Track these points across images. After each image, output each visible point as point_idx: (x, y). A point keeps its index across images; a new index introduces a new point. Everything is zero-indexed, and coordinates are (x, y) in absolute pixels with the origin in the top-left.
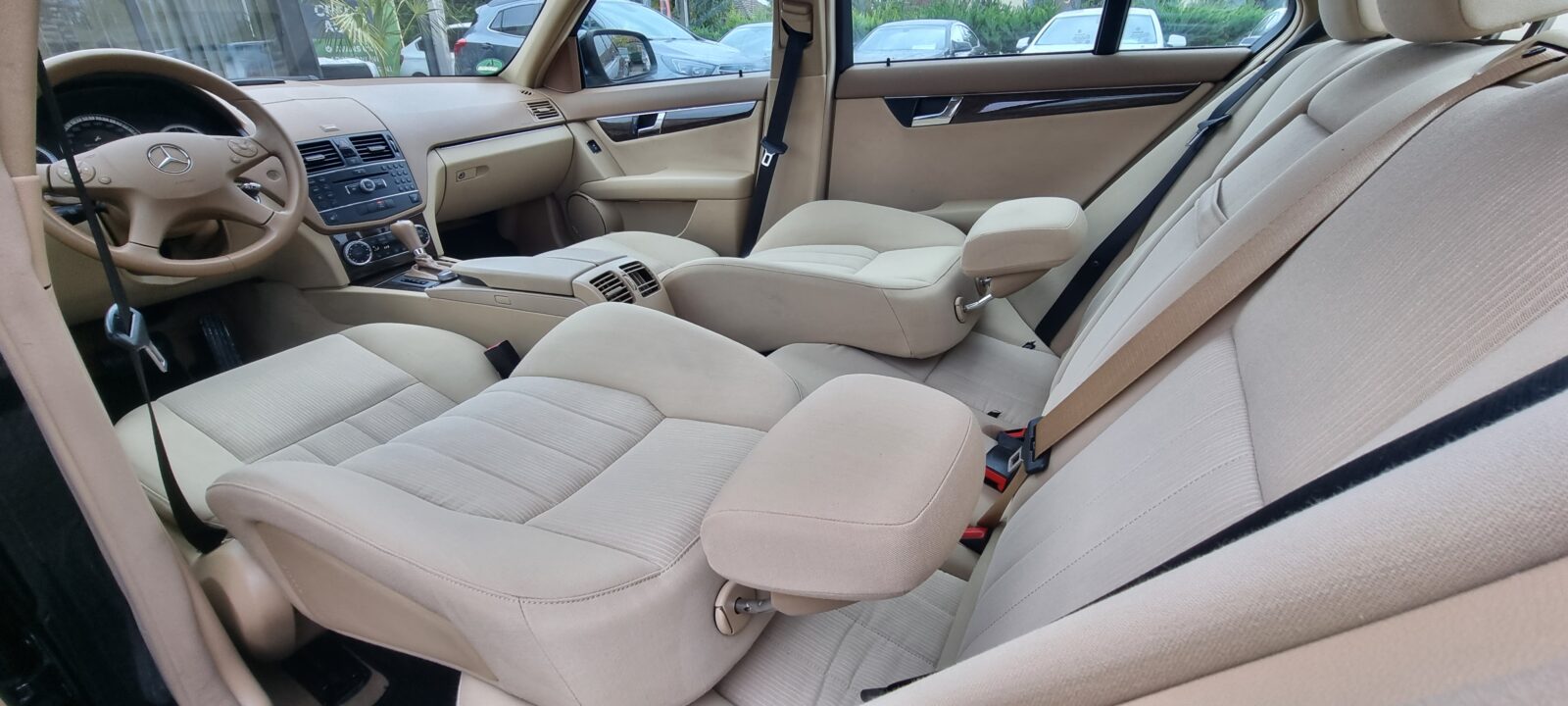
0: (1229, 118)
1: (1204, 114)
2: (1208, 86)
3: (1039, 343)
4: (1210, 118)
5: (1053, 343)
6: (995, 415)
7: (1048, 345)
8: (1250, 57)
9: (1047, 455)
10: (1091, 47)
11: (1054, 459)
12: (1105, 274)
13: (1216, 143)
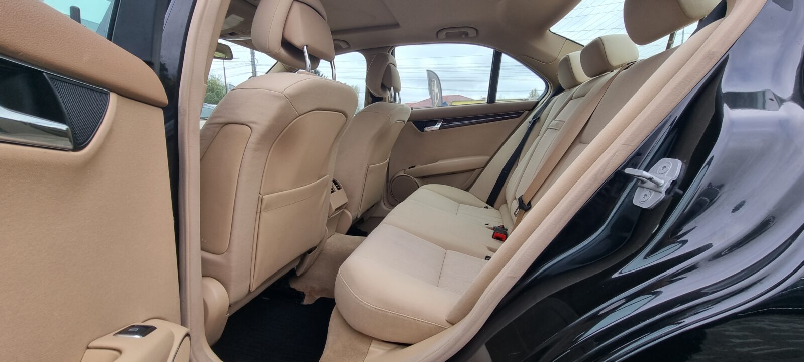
0: (539, 118)
1: (530, 118)
2: (527, 112)
3: (489, 206)
4: (533, 119)
5: (495, 206)
6: (488, 224)
7: (493, 207)
8: (538, 102)
9: (529, 204)
10: (486, 101)
11: (532, 203)
12: (509, 176)
13: (537, 126)
